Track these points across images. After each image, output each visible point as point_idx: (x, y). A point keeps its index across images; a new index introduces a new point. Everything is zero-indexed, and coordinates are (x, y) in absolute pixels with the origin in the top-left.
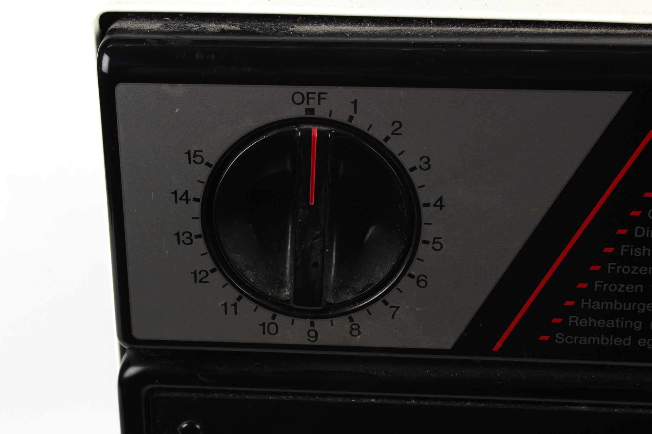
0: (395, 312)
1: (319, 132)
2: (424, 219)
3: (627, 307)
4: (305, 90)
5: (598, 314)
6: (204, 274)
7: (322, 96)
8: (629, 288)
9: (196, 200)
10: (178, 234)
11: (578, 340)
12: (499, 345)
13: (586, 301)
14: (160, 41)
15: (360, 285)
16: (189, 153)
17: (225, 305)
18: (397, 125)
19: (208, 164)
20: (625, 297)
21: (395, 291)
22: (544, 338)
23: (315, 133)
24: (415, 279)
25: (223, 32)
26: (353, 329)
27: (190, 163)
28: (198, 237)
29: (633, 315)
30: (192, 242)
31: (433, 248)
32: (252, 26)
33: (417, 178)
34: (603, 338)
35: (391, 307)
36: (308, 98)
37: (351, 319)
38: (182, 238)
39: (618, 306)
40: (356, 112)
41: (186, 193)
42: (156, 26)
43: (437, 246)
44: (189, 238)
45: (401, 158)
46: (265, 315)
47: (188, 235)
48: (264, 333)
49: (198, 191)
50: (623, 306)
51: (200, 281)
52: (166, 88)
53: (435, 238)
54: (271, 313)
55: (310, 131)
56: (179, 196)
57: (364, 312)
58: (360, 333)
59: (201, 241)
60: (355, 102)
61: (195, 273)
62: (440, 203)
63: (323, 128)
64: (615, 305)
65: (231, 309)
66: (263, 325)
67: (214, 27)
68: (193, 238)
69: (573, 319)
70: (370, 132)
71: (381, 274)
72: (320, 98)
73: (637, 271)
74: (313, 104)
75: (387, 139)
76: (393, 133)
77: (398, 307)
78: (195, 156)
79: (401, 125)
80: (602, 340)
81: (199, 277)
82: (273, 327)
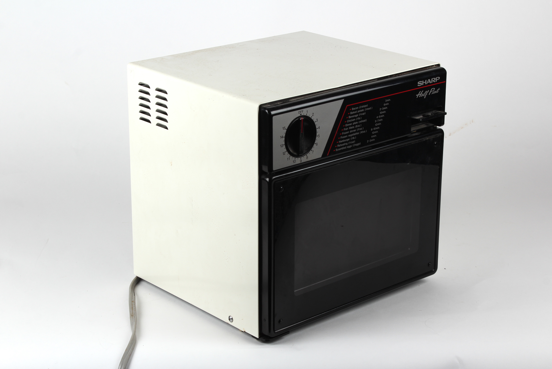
2: (317, 131)
4: (300, 110)
5: (342, 143)
6: (285, 153)
9: (284, 137)
10: (281, 145)
11: (339, 150)
12: (328, 154)
13: (340, 141)
16: (283, 128)
17: (288, 158)
18: (313, 114)
19: (286, 129)
20: (345, 139)
21: (313, 147)
22: (334, 151)
24: (316, 144)
25: (281, 103)
27: (283, 130)
29: (346, 142)
31: (318, 137)
32: (284, 102)
33: (316, 123)
36: (300, 112)
37: (307, 155)
38: (282, 146)
40: (308, 113)
41: (282, 136)
42: (270, 105)
44: (283, 145)
45: (314, 120)
48: (293, 163)
49: (284, 135)
53: (318, 135)
54: (295, 158)
55: (301, 118)
57: (308, 153)
58: (308, 158)
59: (285, 146)
60: (307, 111)
61: (283, 153)
62: (319, 128)
63: (303, 117)
64: (344, 141)
65: (289, 159)
66: (293, 161)
67: (279, 103)
69: (338, 145)
70: (309, 116)
72: (302, 112)
73: (346, 133)
76: (312, 116)
77: (313, 151)
80: (342, 148)
82: (295, 161)
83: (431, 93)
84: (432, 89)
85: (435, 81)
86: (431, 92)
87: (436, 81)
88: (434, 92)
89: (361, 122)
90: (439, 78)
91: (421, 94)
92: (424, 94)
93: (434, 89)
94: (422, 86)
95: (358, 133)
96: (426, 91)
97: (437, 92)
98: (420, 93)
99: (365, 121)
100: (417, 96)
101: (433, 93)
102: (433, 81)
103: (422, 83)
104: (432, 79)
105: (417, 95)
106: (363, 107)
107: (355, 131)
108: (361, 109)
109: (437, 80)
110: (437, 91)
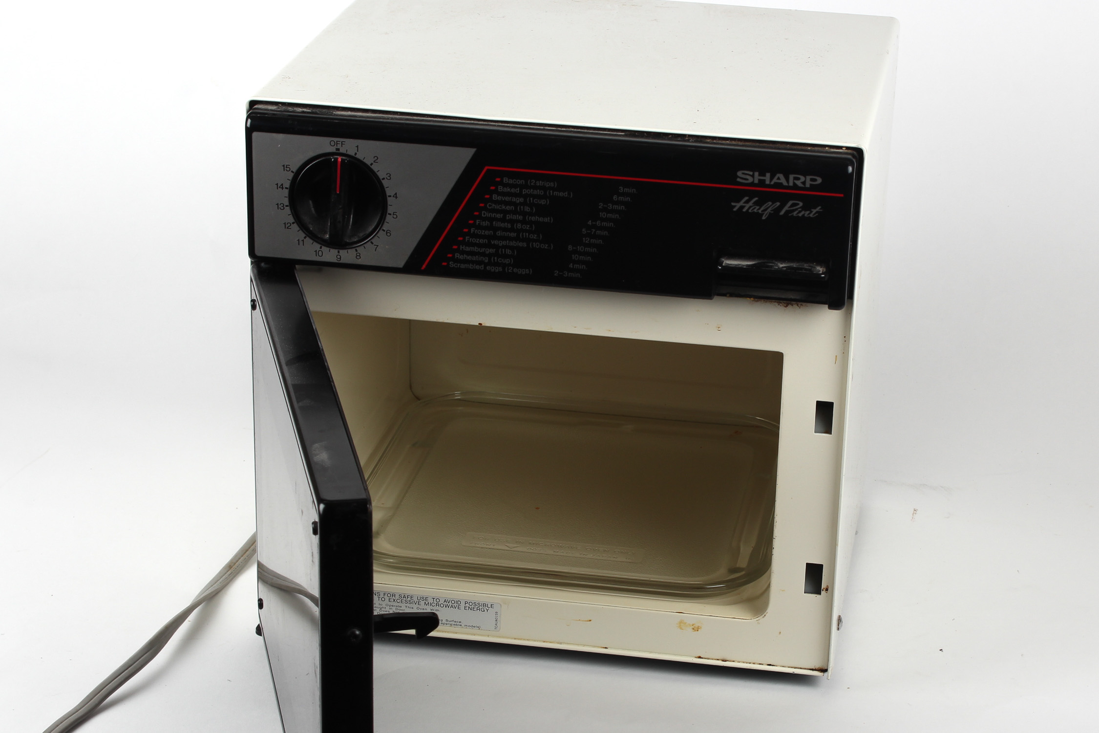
0: (376, 248)
1: (342, 159)
2: (389, 203)
3: (481, 250)
4: (335, 139)
5: (468, 253)
6: (289, 224)
7: (343, 143)
8: (482, 241)
9: (286, 188)
10: (278, 204)
11: (460, 266)
12: (424, 266)
13: (462, 246)
14: (274, 114)
15: (361, 235)
16: (284, 166)
17: (299, 240)
18: (376, 158)
19: (292, 172)
20: (480, 246)
21: (376, 237)
22: (444, 264)
23: (340, 160)
24: (385, 232)
25: (303, 112)
26: (357, 256)
27: (284, 170)
28: (287, 206)
29: (483, 254)
30: (284, 208)
31: (393, 217)
32: (317, 110)
33: (385, 183)
34: (471, 265)
35: (375, 245)
36: (337, 144)
37: (356, 250)
38: (279, 206)
39: (477, 250)
40: (358, 151)
41: (282, 185)
42: (274, 108)
43: (395, 216)
44: (283, 206)
45: (378, 174)
46: (317, 246)
47: (282, 205)
48: (316, 255)
49: (287, 184)
50: (479, 250)
51: (288, 228)
52: (274, 135)
53: (394, 213)
54: (320, 246)
55: (337, 158)
56: (279, 186)
57: (362, 247)
58: (360, 257)
59: (288, 208)
60: (357, 147)
61: (285, 224)
62: (396, 196)
63: (344, 158)
64: (476, 249)
65: (301, 243)
66: (316, 251)
67: (300, 110)
68: (285, 206)
69: (457, 255)
70: (364, 161)
71: (371, 229)
72: (342, 144)
73: (484, 233)
74: (339, 146)
75: (372, 164)
76: (374, 162)
77: (378, 246)
78: (286, 167)
79: (378, 158)
80: (471, 266)
81: (287, 226)
82: (320, 252)
83: (787, 212)
84: (790, 203)
85: (804, 183)
86: (786, 208)
87: (808, 185)
88: (800, 212)
89: (533, 219)
90: (819, 180)
91: (751, 204)
92: (762, 209)
93: (798, 204)
94: (752, 184)
95: (525, 245)
96: (770, 203)
97: (811, 215)
98: (747, 202)
99: (546, 220)
100: (735, 206)
101: (797, 211)
102: (794, 183)
103: (753, 176)
104: (791, 177)
105: (733, 204)
106: (540, 183)
107: (513, 235)
108: (535, 187)
109: (811, 185)
110: (811, 212)
